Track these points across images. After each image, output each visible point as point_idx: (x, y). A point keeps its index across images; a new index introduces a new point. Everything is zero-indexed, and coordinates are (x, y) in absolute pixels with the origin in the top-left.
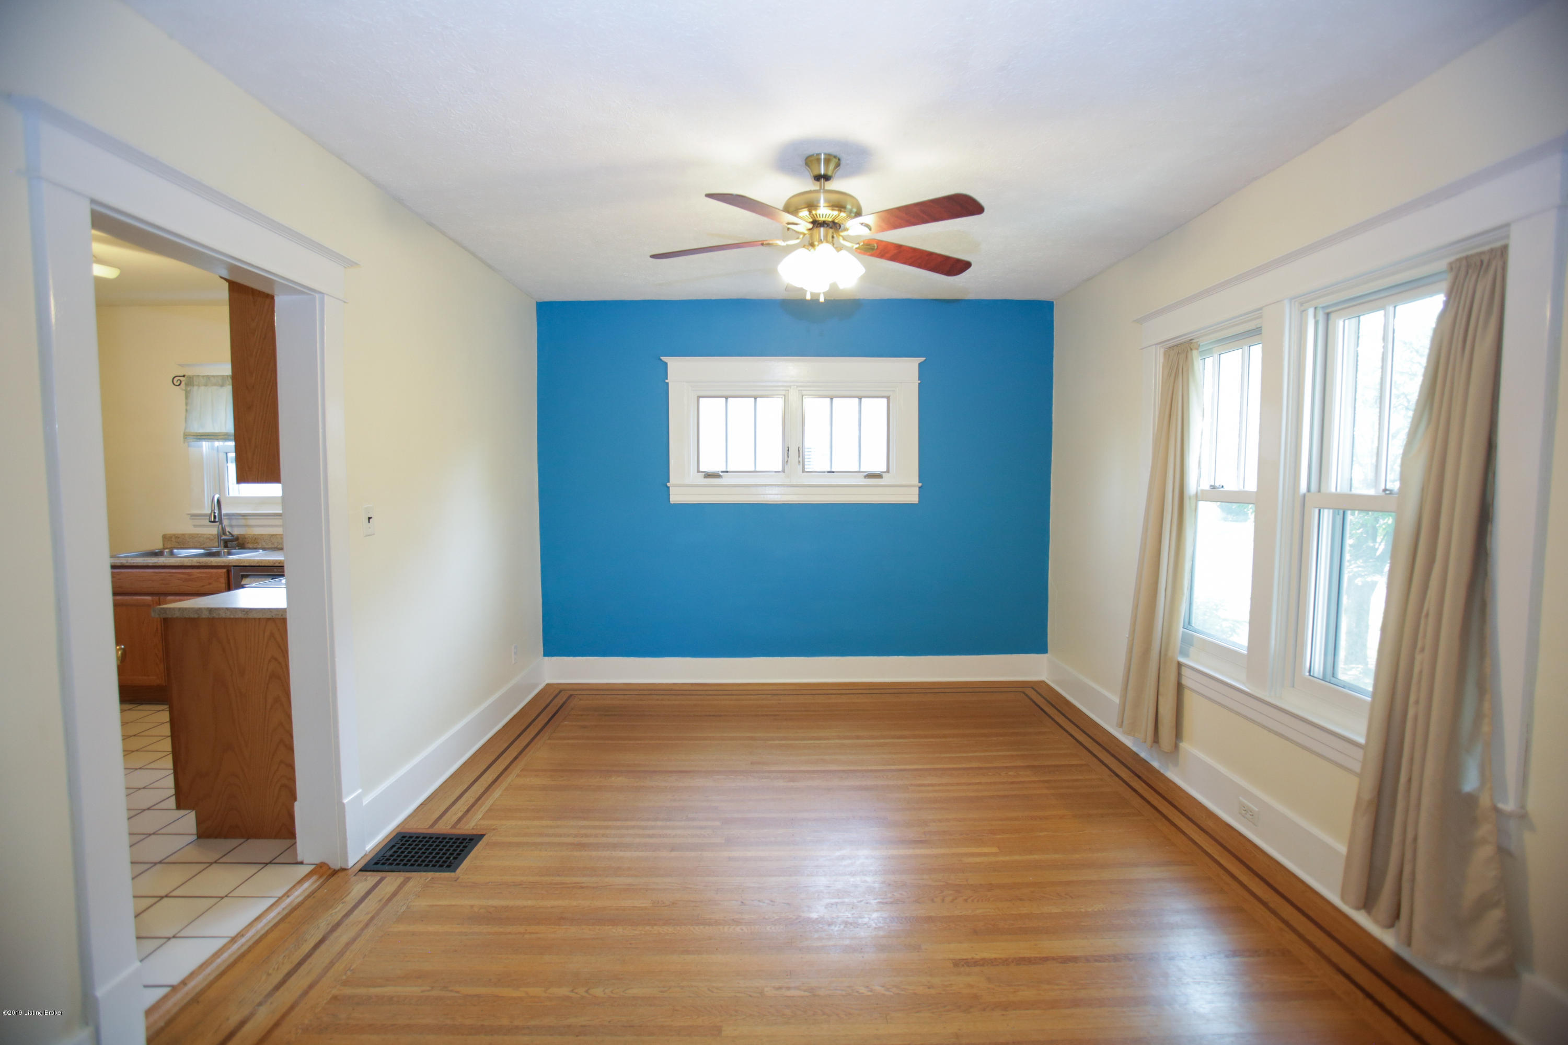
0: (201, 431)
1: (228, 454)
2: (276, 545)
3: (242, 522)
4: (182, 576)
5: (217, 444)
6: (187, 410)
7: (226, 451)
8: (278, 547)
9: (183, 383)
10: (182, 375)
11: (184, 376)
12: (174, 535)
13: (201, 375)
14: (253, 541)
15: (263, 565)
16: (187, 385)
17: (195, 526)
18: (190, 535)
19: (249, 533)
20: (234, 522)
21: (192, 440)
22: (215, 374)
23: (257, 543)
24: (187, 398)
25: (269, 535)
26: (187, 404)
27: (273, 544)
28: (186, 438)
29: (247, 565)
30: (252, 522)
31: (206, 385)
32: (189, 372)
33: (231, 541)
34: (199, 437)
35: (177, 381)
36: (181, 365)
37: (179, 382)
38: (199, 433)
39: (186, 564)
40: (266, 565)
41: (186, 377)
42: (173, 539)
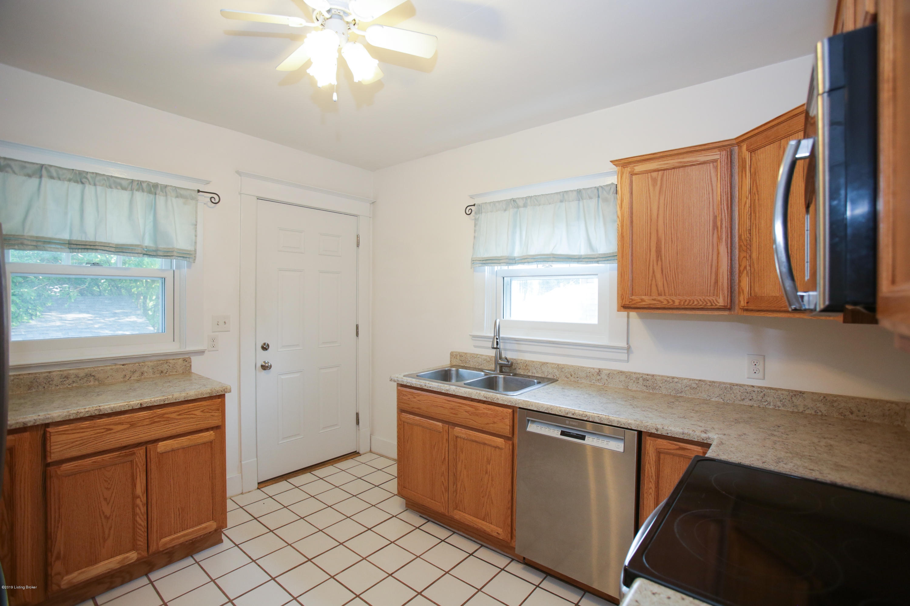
0: (486, 255)
1: (505, 278)
2: (546, 374)
3: (516, 347)
4: (469, 408)
5: (497, 268)
6: (475, 237)
7: (504, 276)
8: (549, 377)
9: (473, 213)
10: (473, 204)
11: (474, 205)
12: (459, 353)
13: (488, 202)
14: (524, 368)
15: (553, 413)
16: (476, 213)
17: (475, 346)
18: (471, 354)
19: (520, 358)
20: (508, 346)
21: (478, 265)
22: (500, 200)
23: (528, 369)
24: (475, 226)
25: (540, 362)
26: (475, 231)
27: (543, 372)
28: (473, 263)
29: (535, 409)
30: (523, 347)
31: (491, 212)
32: (477, 201)
33: (506, 366)
34: (484, 262)
35: (469, 210)
36: (472, 197)
37: (470, 211)
38: (485, 258)
39: (473, 397)
40: (557, 414)
41: (476, 205)
42: (458, 357)
